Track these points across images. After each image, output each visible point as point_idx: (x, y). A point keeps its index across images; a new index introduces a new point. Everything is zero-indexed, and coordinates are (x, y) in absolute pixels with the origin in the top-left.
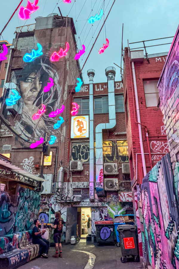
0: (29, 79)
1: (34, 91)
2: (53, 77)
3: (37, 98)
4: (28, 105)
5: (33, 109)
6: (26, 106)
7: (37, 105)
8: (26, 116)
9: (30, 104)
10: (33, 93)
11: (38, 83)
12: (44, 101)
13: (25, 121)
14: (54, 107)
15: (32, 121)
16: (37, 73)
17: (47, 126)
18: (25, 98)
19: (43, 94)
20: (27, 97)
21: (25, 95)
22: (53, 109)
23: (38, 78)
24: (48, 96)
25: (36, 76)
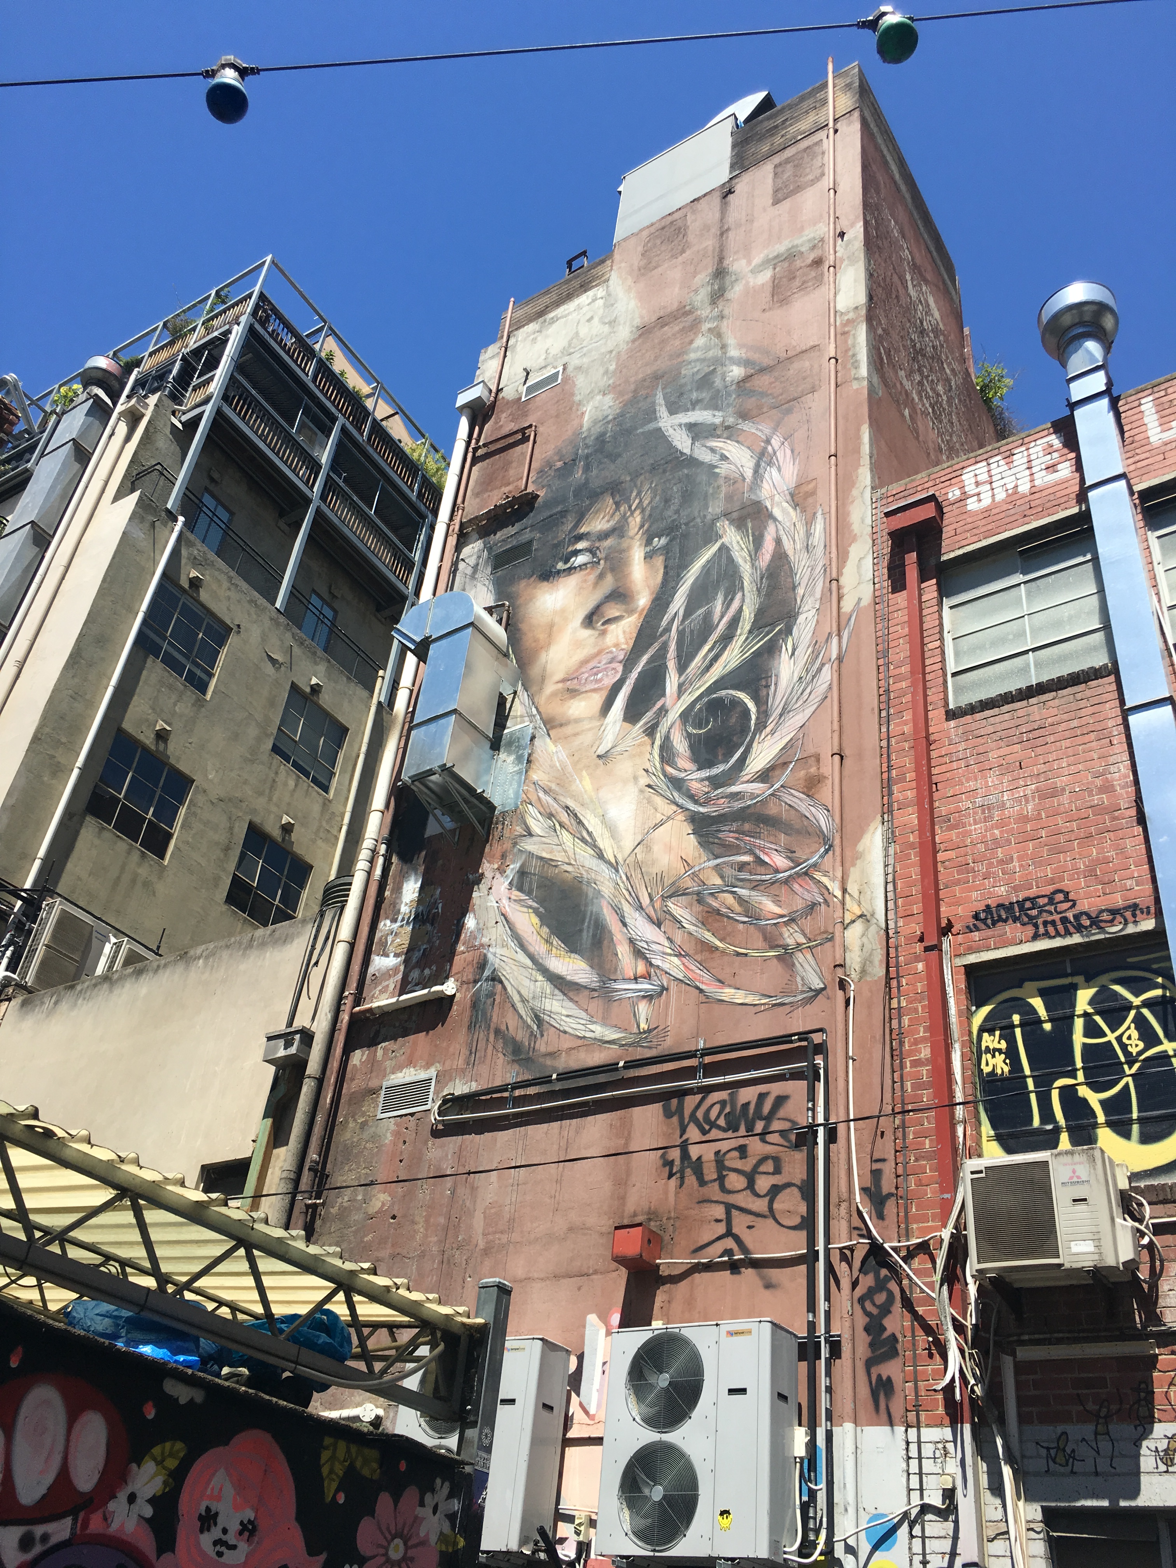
0: (574, 553)
1: (609, 621)
2: (749, 473)
3: (629, 663)
4: (568, 730)
5: (601, 751)
6: (555, 742)
7: (632, 715)
8: (551, 816)
9: (577, 721)
10: (603, 633)
11: (637, 554)
12: (682, 668)
13: (544, 855)
14: (763, 692)
15: (594, 846)
16: (632, 492)
17: (717, 857)
18: (550, 688)
19: (673, 620)
20: (559, 676)
21: (549, 666)
22: (758, 711)
23: (638, 519)
24: (716, 616)
25: (624, 516)
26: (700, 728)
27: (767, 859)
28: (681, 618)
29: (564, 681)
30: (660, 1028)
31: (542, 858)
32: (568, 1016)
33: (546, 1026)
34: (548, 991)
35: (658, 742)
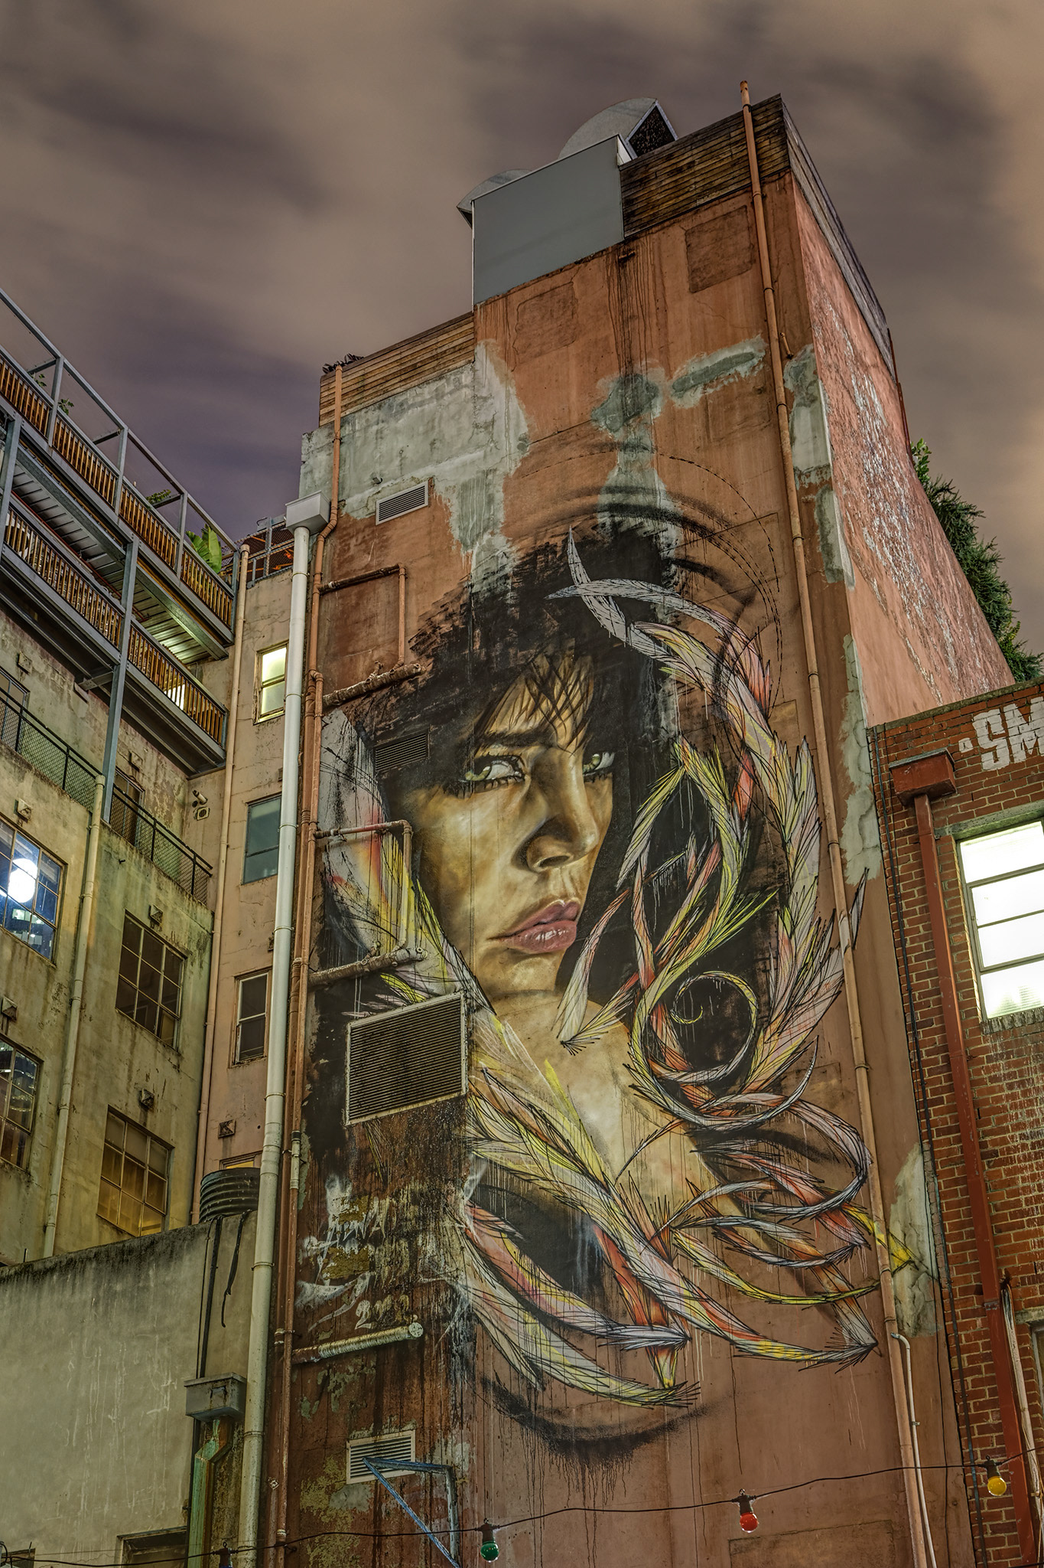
0: (489, 760)
1: (547, 862)
2: (707, 680)
3: (585, 925)
4: (519, 1004)
5: (565, 1035)
6: (501, 1019)
7: (599, 992)
8: (510, 1115)
9: (528, 993)
10: (544, 877)
11: (574, 772)
12: (655, 937)
13: (510, 1165)
14: (762, 978)
15: (573, 1157)
16: (553, 684)
17: (729, 1182)
18: (483, 946)
19: (634, 870)
20: (492, 931)
21: (477, 914)
22: (758, 1002)
23: (568, 723)
24: (691, 872)
25: (547, 716)
26: (689, 1018)
27: (791, 1189)
28: (645, 869)
29: (499, 937)
30: (688, 1385)
31: (508, 1170)
32: (572, 1367)
33: (546, 1378)
34: (543, 1336)
35: (637, 1032)
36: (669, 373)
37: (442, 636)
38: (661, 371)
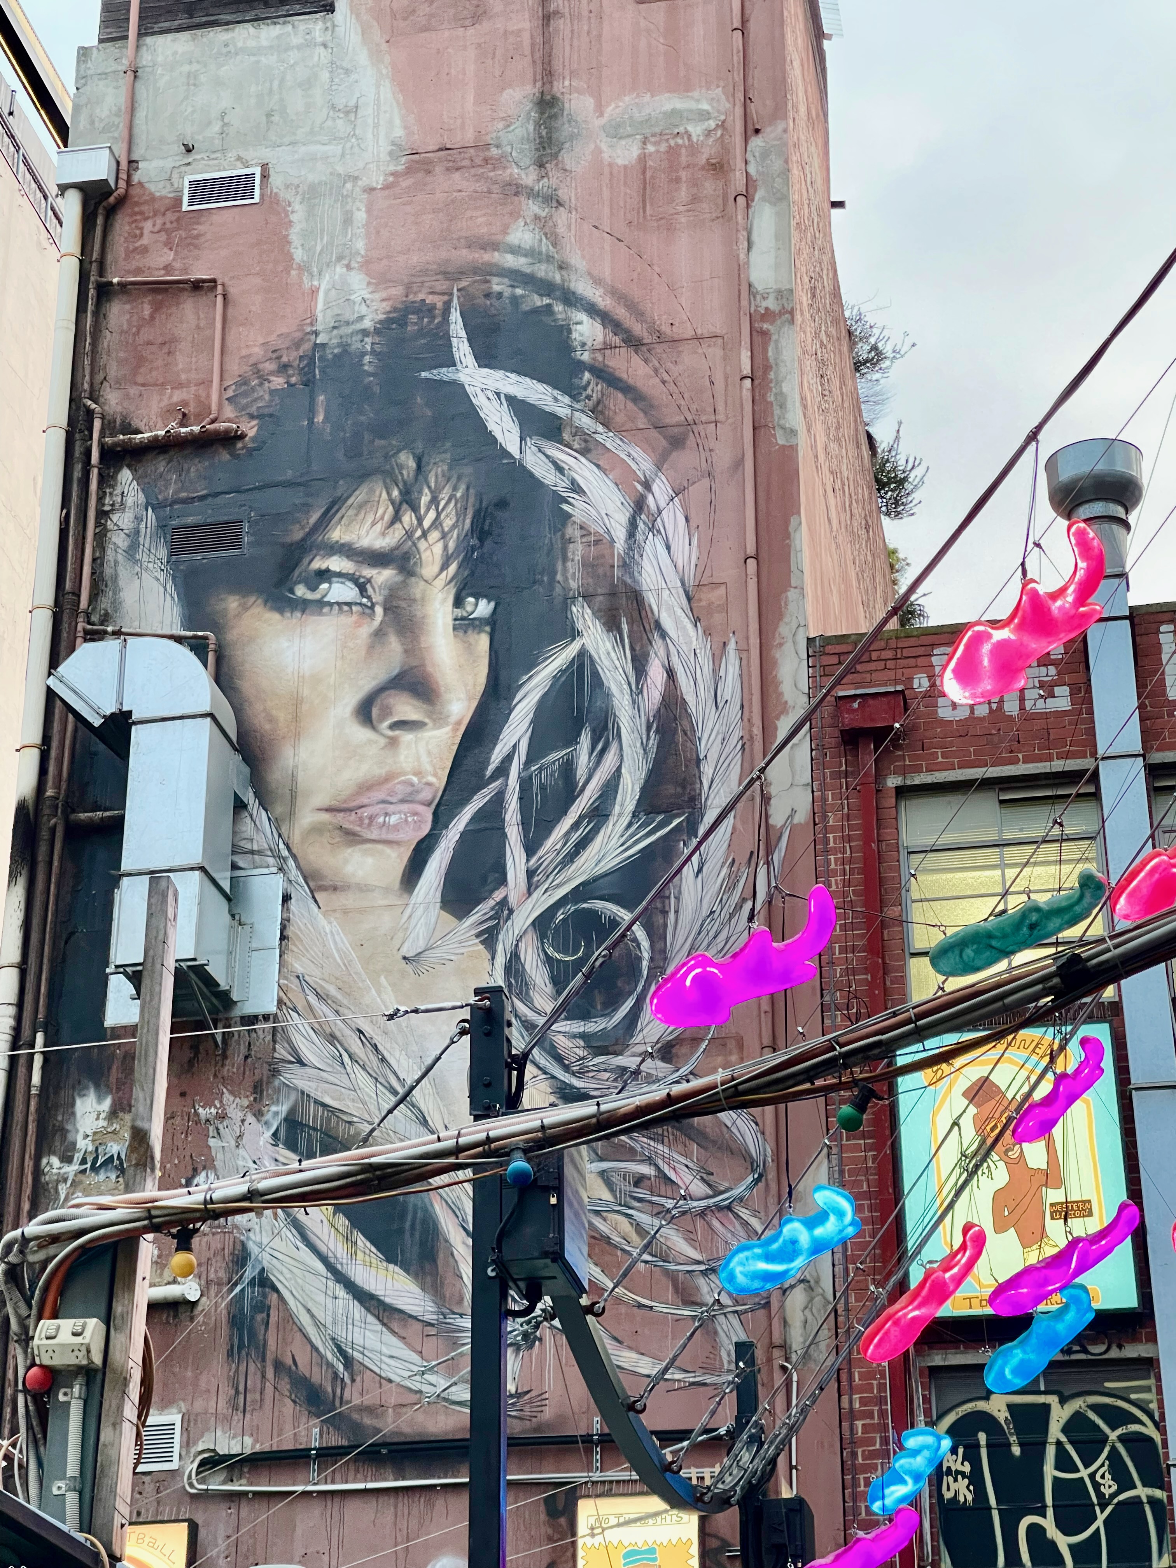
0: (324, 575)
1: (401, 724)
2: (620, 534)
4: (349, 900)
5: (409, 949)
6: (326, 915)
7: (456, 902)
8: (332, 1038)
9: (363, 889)
10: (393, 743)
11: (440, 615)
12: (530, 845)
13: (328, 1100)
14: (659, 920)
16: (420, 492)
17: (601, 1159)
18: (307, 816)
19: (509, 758)
20: (322, 799)
21: (300, 778)
22: (652, 947)
24: (581, 773)
25: (409, 534)
26: (566, 952)
27: (673, 1177)
28: (523, 758)
29: (329, 810)
30: (533, 1394)
31: (324, 1105)
32: (392, 1357)
33: (356, 1367)
34: (357, 1316)
35: (501, 959)
36: (600, 110)
37: (272, 392)
38: (589, 102)
